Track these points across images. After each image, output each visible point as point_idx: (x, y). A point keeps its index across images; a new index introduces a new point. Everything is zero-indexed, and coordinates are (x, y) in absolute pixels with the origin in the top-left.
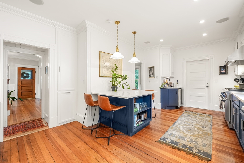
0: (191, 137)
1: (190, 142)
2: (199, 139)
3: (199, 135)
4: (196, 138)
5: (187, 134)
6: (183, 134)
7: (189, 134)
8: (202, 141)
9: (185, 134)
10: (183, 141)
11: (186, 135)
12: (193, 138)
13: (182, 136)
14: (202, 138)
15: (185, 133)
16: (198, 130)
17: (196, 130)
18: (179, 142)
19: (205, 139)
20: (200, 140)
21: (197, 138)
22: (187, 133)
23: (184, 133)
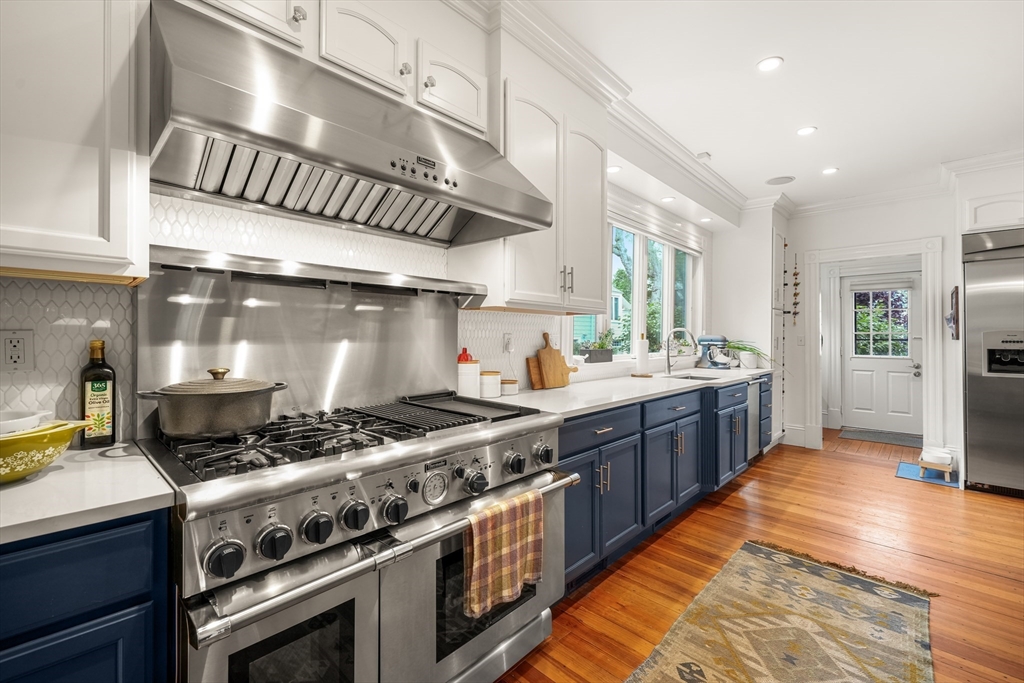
0: (791, 606)
1: (797, 584)
2: (754, 594)
3: (748, 614)
4: (767, 600)
5: (811, 623)
6: (828, 622)
7: (795, 621)
8: (747, 586)
9: (820, 620)
10: (822, 588)
11: (813, 615)
12: (781, 600)
13: (831, 612)
14: (741, 598)
15: (817, 628)
16: (741, 649)
17: (753, 654)
18: (840, 585)
19: (730, 591)
20: (754, 589)
21: (761, 598)
22: (810, 627)
23: (822, 625)
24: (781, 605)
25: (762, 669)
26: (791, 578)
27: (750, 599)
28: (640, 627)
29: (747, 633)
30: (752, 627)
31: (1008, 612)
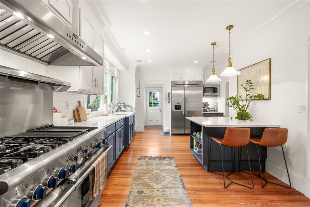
0: (153, 168)
1: (152, 163)
2: (145, 169)
3: (146, 174)
4: (148, 169)
5: (158, 170)
6: (161, 169)
7: (155, 171)
8: (143, 168)
9: (159, 169)
10: (157, 163)
11: (158, 169)
12: (151, 168)
13: (160, 167)
14: (143, 171)
15: (159, 171)
16: (148, 182)
17: (150, 182)
18: (159, 161)
19: (140, 170)
20: (145, 168)
21: (147, 169)
22: (158, 171)
23: (160, 170)
24: (151, 169)
25: (154, 184)
26: (150, 163)
27: (145, 170)
28: (123, 188)
29: (147, 178)
30: (148, 176)
31: (183, 156)
